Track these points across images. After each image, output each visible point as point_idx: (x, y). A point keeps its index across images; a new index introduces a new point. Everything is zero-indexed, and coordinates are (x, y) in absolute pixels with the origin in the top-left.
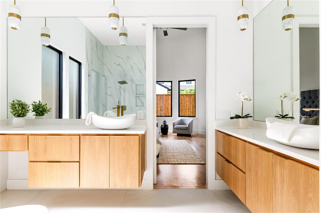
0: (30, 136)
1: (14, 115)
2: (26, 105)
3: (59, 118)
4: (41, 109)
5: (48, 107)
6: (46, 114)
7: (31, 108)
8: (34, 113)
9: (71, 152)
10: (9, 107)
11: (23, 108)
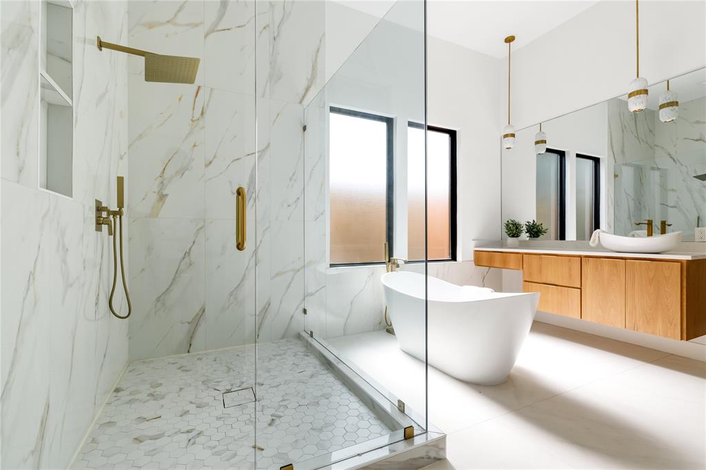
0: (524, 255)
1: (509, 235)
2: (520, 225)
3: (561, 239)
4: (535, 230)
5: (544, 227)
6: (541, 236)
7: (525, 228)
8: (528, 234)
9: (570, 276)
10: (503, 227)
11: (517, 228)
